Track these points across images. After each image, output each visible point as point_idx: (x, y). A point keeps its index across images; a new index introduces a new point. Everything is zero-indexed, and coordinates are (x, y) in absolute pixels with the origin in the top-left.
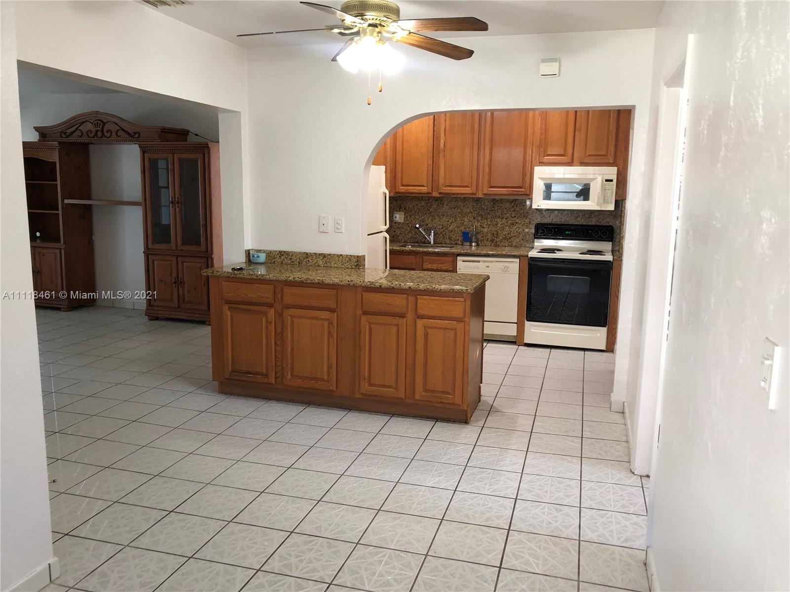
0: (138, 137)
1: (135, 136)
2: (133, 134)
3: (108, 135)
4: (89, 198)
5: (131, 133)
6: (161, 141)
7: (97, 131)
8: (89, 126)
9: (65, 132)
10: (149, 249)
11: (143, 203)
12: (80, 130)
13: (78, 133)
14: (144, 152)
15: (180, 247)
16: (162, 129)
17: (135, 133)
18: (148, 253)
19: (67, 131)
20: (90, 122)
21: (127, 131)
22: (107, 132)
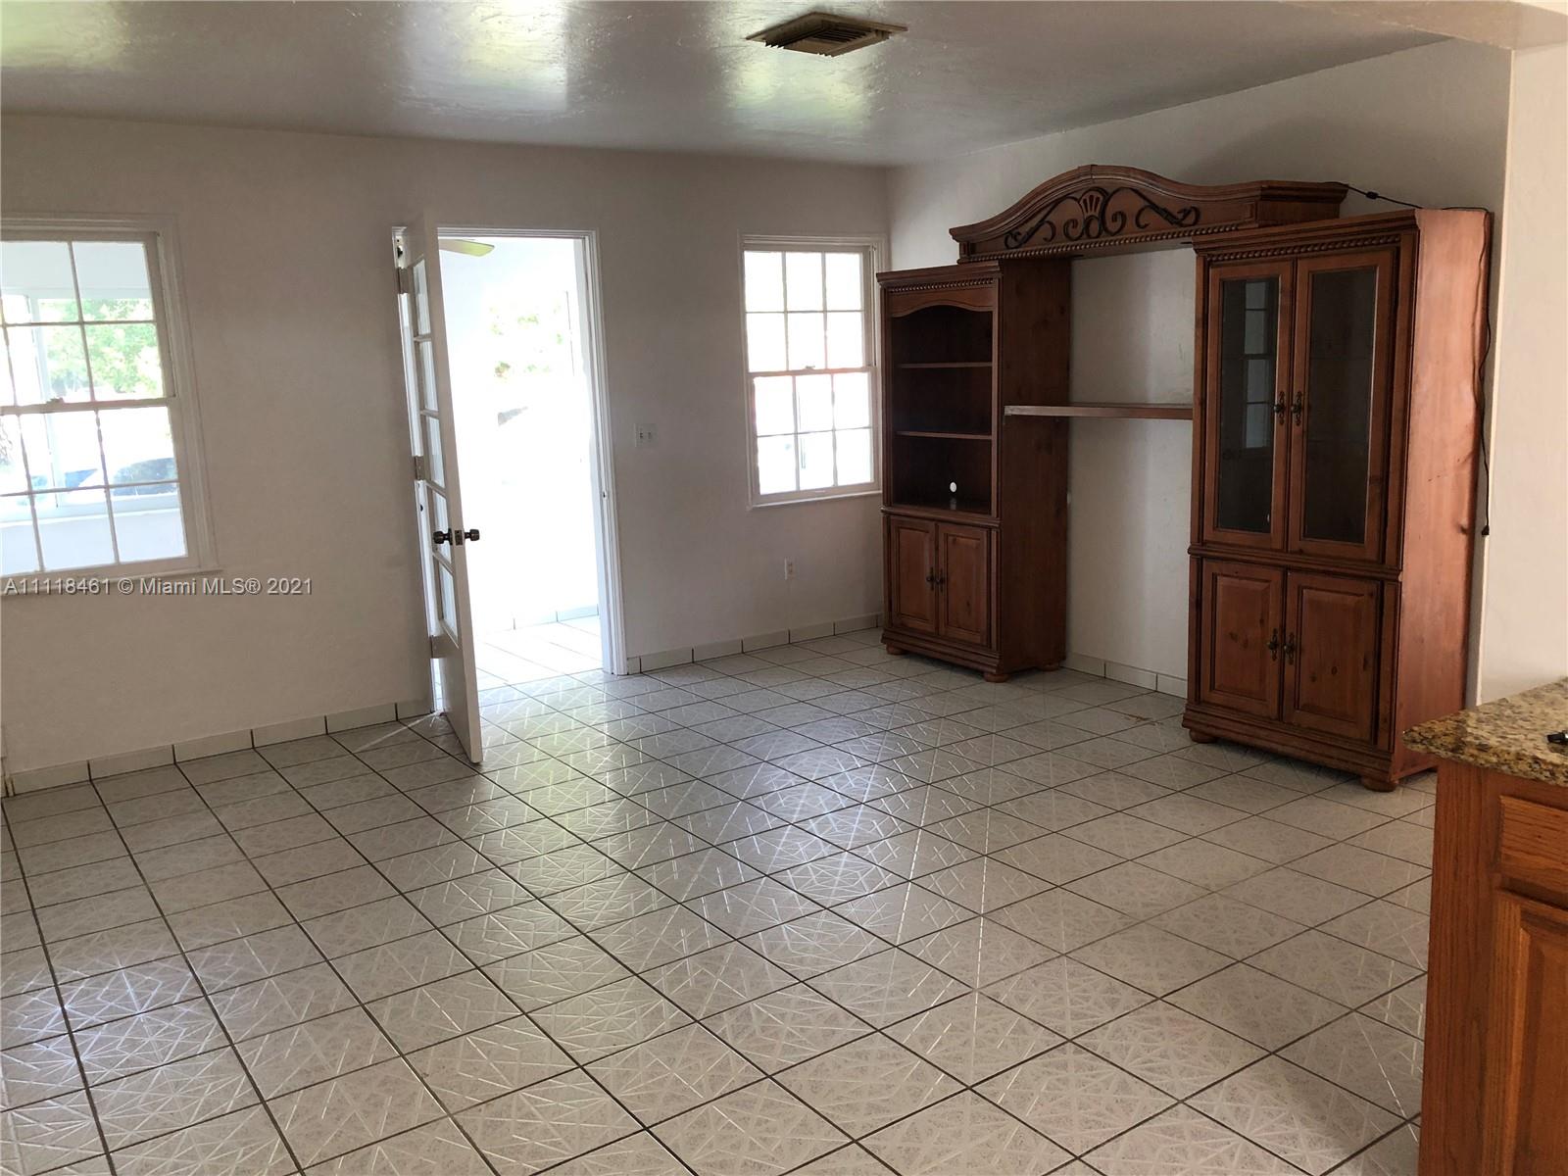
0: (1195, 224)
1: (1184, 222)
2: (1180, 216)
3: (1113, 227)
4: (1065, 402)
5: (1175, 214)
6: (1260, 227)
7: (1088, 222)
8: (1071, 210)
9: (1014, 233)
10: (1204, 543)
11: (1196, 412)
12: (1050, 223)
13: (1045, 231)
14: (1206, 264)
15: (1295, 543)
16: (1263, 189)
17: (1186, 213)
18: (1201, 553)
19: (1020, 230)
20: (1075, 199)
21: (1165, 210)
22: (1114, 219)
